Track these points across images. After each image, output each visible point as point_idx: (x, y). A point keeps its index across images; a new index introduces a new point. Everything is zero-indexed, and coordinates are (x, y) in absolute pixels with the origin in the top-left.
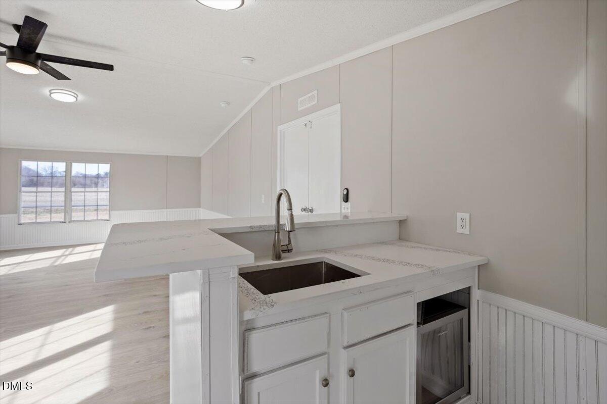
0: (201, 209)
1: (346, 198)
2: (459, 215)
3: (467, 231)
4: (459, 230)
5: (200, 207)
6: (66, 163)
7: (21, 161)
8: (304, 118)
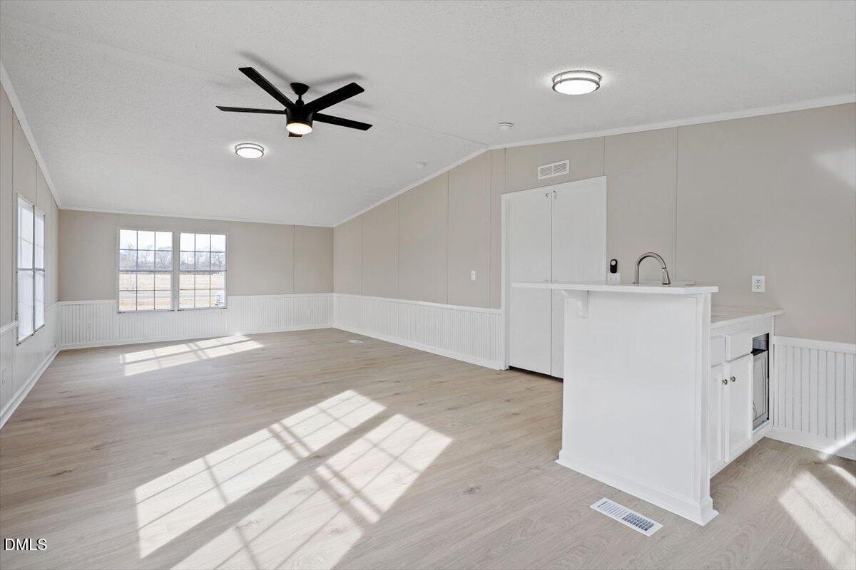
0: (334, 294)
1: (614, 269)
2: (755, 278)
3: (762, 290)
4: (754, 289)
5: (332, 291)
6: (174, 233)
7: (119, 230)
8: (547, 188)
